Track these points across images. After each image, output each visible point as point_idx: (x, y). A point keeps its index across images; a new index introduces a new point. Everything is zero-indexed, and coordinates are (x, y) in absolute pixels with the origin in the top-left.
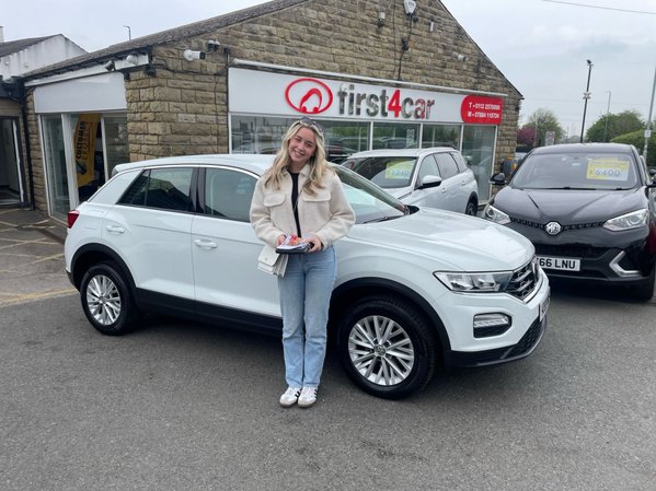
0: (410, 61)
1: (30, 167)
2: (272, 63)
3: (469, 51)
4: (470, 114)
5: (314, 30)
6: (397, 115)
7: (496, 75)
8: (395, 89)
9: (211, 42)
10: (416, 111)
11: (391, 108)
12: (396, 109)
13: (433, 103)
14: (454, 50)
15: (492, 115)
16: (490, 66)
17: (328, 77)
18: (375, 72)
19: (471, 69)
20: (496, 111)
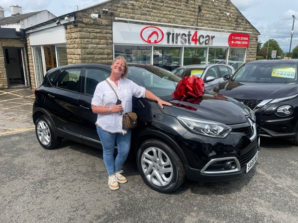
0: (203, 16)
1: (29, 70)
2: (134, 19)
3: (232, 11)
4: (233, 42)
6: (196, 43)
7: (246, 23)
8: (195, 31)
9: (104, 9)
10: (206, 40)
11: (193, 40)
12: (195, 40)
13: (214, 37)
14: (225, 11)
15: (244, 43)
16: (243, 19)
17: (162, 25)
18: (185, 23)
19: (233, 20)
20: (246, 41)
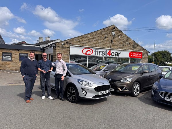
0: (114, 44)
2: (80, 45)
3: (131, 42)
4: (132, 56)
5: (90, 39)
6: (110, 55)
7: (140, 47)
8: (109, 50)
9: (67, 42)
10: (115, 54)
11: (108, 54)
12: (110, 54)
13: (120, 53)
14: (126, 42)
15: (139, 56)
16: (138, 45)
17: (92, 48)
18: (104, 47)
19: (132, 46)
20: (140, 55)
